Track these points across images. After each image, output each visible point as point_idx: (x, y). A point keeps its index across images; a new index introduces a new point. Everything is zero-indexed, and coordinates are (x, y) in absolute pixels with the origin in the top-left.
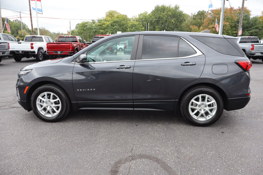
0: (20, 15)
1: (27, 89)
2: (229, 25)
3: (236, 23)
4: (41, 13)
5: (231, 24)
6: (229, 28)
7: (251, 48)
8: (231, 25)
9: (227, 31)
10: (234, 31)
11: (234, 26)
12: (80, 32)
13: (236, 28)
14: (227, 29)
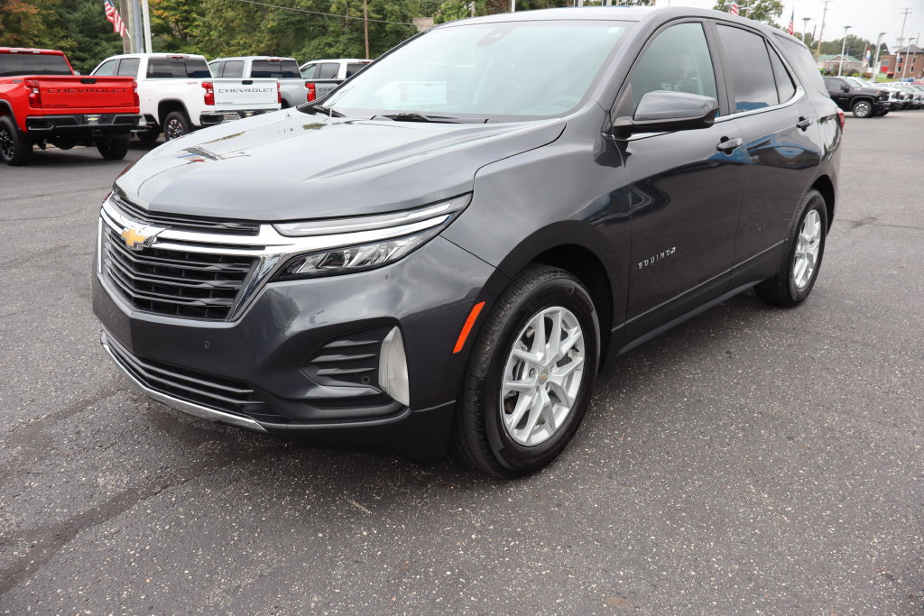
1: (471, 326)
2: (39, 14)
3: (61, 10)
5: (44, 12)
6: (42, 27)
7: (308, 96)
8: (43, 15)
9: (37, 40)
10: (63, 38)
11: (57, 20)
13: (67, 29)
14: (36, 33)
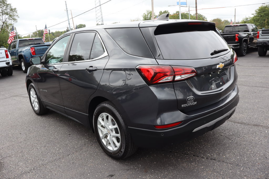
0: (189, 9)
4: (186, 6)
12: (255, 19)
